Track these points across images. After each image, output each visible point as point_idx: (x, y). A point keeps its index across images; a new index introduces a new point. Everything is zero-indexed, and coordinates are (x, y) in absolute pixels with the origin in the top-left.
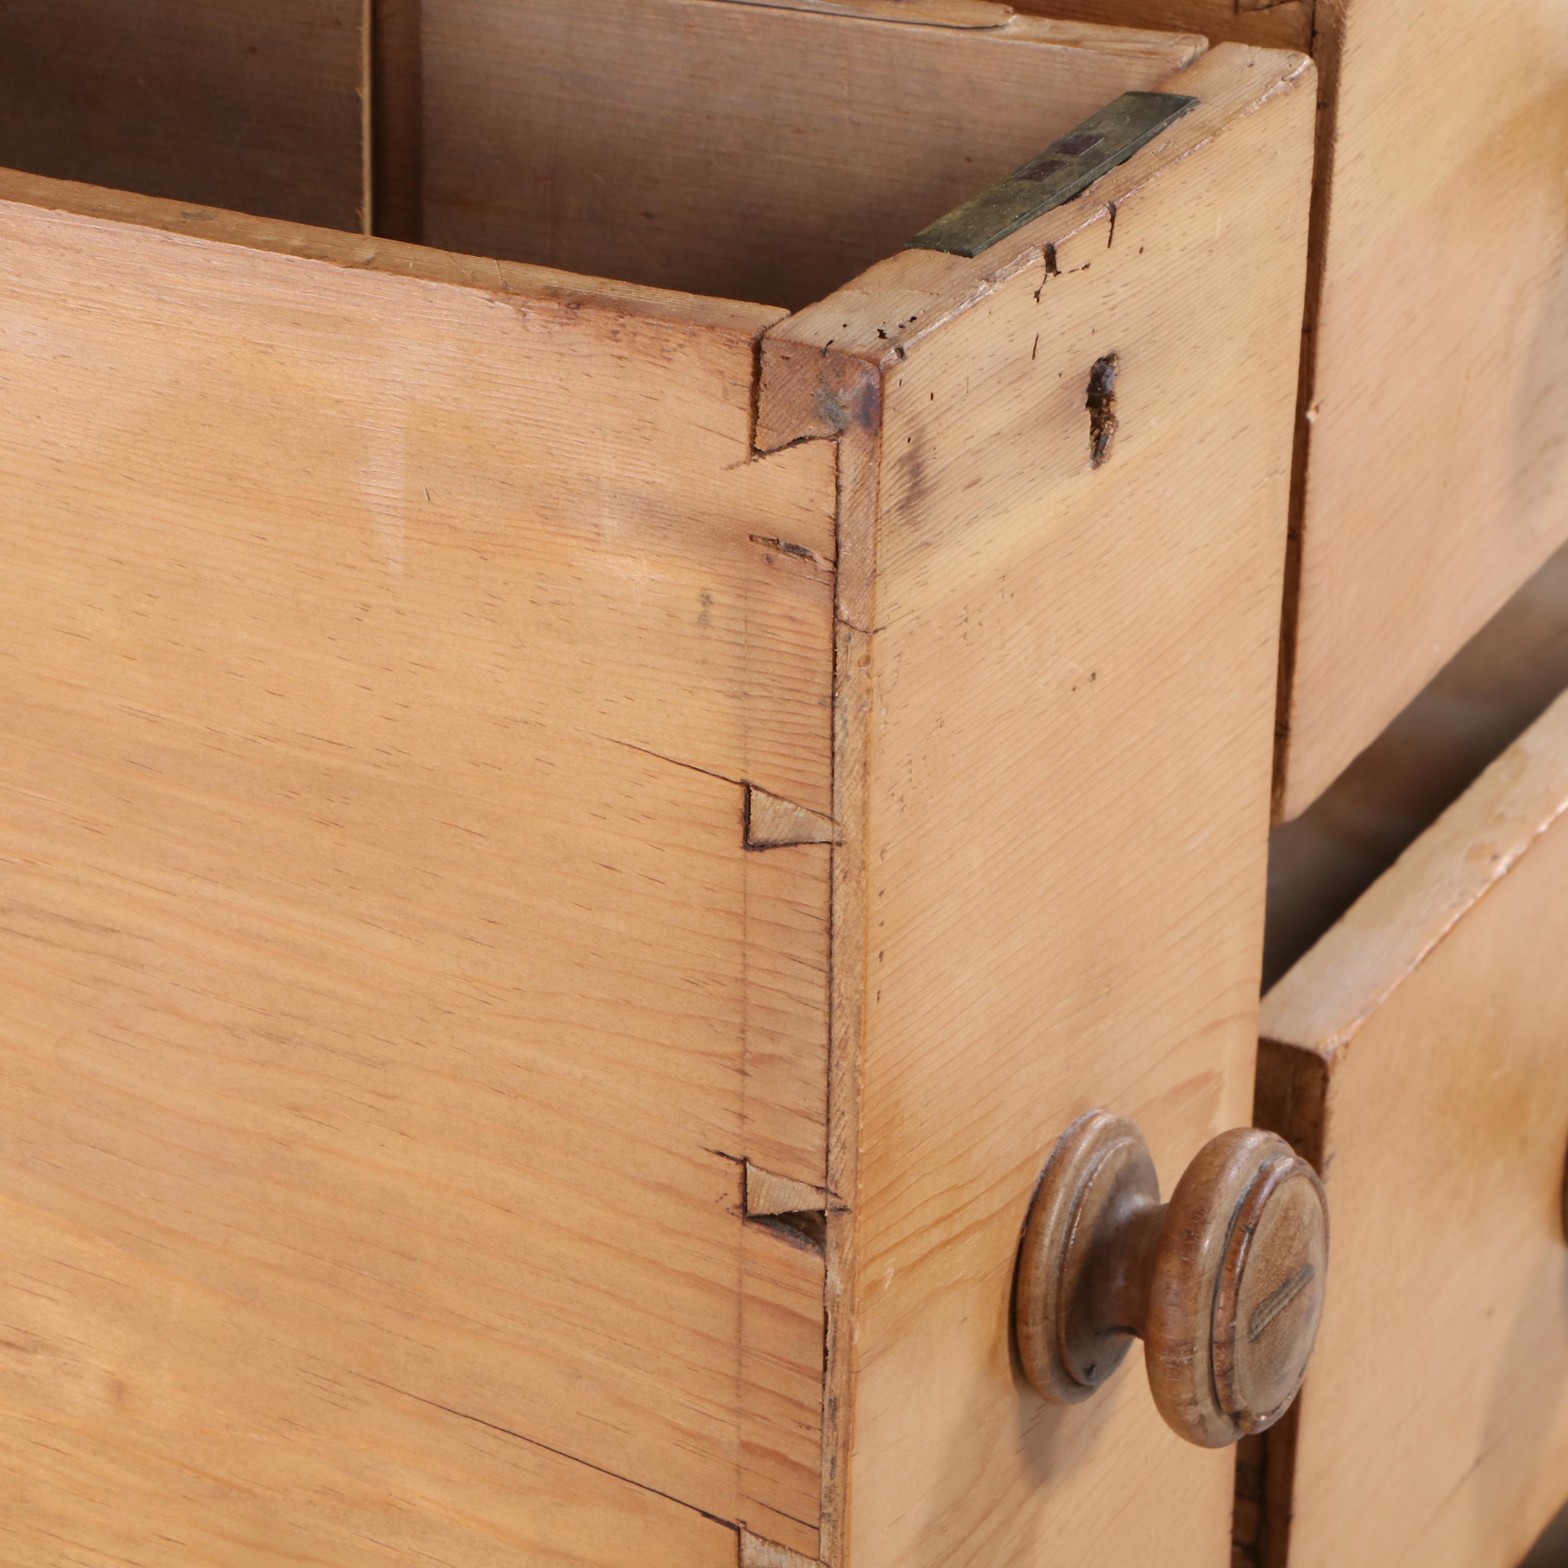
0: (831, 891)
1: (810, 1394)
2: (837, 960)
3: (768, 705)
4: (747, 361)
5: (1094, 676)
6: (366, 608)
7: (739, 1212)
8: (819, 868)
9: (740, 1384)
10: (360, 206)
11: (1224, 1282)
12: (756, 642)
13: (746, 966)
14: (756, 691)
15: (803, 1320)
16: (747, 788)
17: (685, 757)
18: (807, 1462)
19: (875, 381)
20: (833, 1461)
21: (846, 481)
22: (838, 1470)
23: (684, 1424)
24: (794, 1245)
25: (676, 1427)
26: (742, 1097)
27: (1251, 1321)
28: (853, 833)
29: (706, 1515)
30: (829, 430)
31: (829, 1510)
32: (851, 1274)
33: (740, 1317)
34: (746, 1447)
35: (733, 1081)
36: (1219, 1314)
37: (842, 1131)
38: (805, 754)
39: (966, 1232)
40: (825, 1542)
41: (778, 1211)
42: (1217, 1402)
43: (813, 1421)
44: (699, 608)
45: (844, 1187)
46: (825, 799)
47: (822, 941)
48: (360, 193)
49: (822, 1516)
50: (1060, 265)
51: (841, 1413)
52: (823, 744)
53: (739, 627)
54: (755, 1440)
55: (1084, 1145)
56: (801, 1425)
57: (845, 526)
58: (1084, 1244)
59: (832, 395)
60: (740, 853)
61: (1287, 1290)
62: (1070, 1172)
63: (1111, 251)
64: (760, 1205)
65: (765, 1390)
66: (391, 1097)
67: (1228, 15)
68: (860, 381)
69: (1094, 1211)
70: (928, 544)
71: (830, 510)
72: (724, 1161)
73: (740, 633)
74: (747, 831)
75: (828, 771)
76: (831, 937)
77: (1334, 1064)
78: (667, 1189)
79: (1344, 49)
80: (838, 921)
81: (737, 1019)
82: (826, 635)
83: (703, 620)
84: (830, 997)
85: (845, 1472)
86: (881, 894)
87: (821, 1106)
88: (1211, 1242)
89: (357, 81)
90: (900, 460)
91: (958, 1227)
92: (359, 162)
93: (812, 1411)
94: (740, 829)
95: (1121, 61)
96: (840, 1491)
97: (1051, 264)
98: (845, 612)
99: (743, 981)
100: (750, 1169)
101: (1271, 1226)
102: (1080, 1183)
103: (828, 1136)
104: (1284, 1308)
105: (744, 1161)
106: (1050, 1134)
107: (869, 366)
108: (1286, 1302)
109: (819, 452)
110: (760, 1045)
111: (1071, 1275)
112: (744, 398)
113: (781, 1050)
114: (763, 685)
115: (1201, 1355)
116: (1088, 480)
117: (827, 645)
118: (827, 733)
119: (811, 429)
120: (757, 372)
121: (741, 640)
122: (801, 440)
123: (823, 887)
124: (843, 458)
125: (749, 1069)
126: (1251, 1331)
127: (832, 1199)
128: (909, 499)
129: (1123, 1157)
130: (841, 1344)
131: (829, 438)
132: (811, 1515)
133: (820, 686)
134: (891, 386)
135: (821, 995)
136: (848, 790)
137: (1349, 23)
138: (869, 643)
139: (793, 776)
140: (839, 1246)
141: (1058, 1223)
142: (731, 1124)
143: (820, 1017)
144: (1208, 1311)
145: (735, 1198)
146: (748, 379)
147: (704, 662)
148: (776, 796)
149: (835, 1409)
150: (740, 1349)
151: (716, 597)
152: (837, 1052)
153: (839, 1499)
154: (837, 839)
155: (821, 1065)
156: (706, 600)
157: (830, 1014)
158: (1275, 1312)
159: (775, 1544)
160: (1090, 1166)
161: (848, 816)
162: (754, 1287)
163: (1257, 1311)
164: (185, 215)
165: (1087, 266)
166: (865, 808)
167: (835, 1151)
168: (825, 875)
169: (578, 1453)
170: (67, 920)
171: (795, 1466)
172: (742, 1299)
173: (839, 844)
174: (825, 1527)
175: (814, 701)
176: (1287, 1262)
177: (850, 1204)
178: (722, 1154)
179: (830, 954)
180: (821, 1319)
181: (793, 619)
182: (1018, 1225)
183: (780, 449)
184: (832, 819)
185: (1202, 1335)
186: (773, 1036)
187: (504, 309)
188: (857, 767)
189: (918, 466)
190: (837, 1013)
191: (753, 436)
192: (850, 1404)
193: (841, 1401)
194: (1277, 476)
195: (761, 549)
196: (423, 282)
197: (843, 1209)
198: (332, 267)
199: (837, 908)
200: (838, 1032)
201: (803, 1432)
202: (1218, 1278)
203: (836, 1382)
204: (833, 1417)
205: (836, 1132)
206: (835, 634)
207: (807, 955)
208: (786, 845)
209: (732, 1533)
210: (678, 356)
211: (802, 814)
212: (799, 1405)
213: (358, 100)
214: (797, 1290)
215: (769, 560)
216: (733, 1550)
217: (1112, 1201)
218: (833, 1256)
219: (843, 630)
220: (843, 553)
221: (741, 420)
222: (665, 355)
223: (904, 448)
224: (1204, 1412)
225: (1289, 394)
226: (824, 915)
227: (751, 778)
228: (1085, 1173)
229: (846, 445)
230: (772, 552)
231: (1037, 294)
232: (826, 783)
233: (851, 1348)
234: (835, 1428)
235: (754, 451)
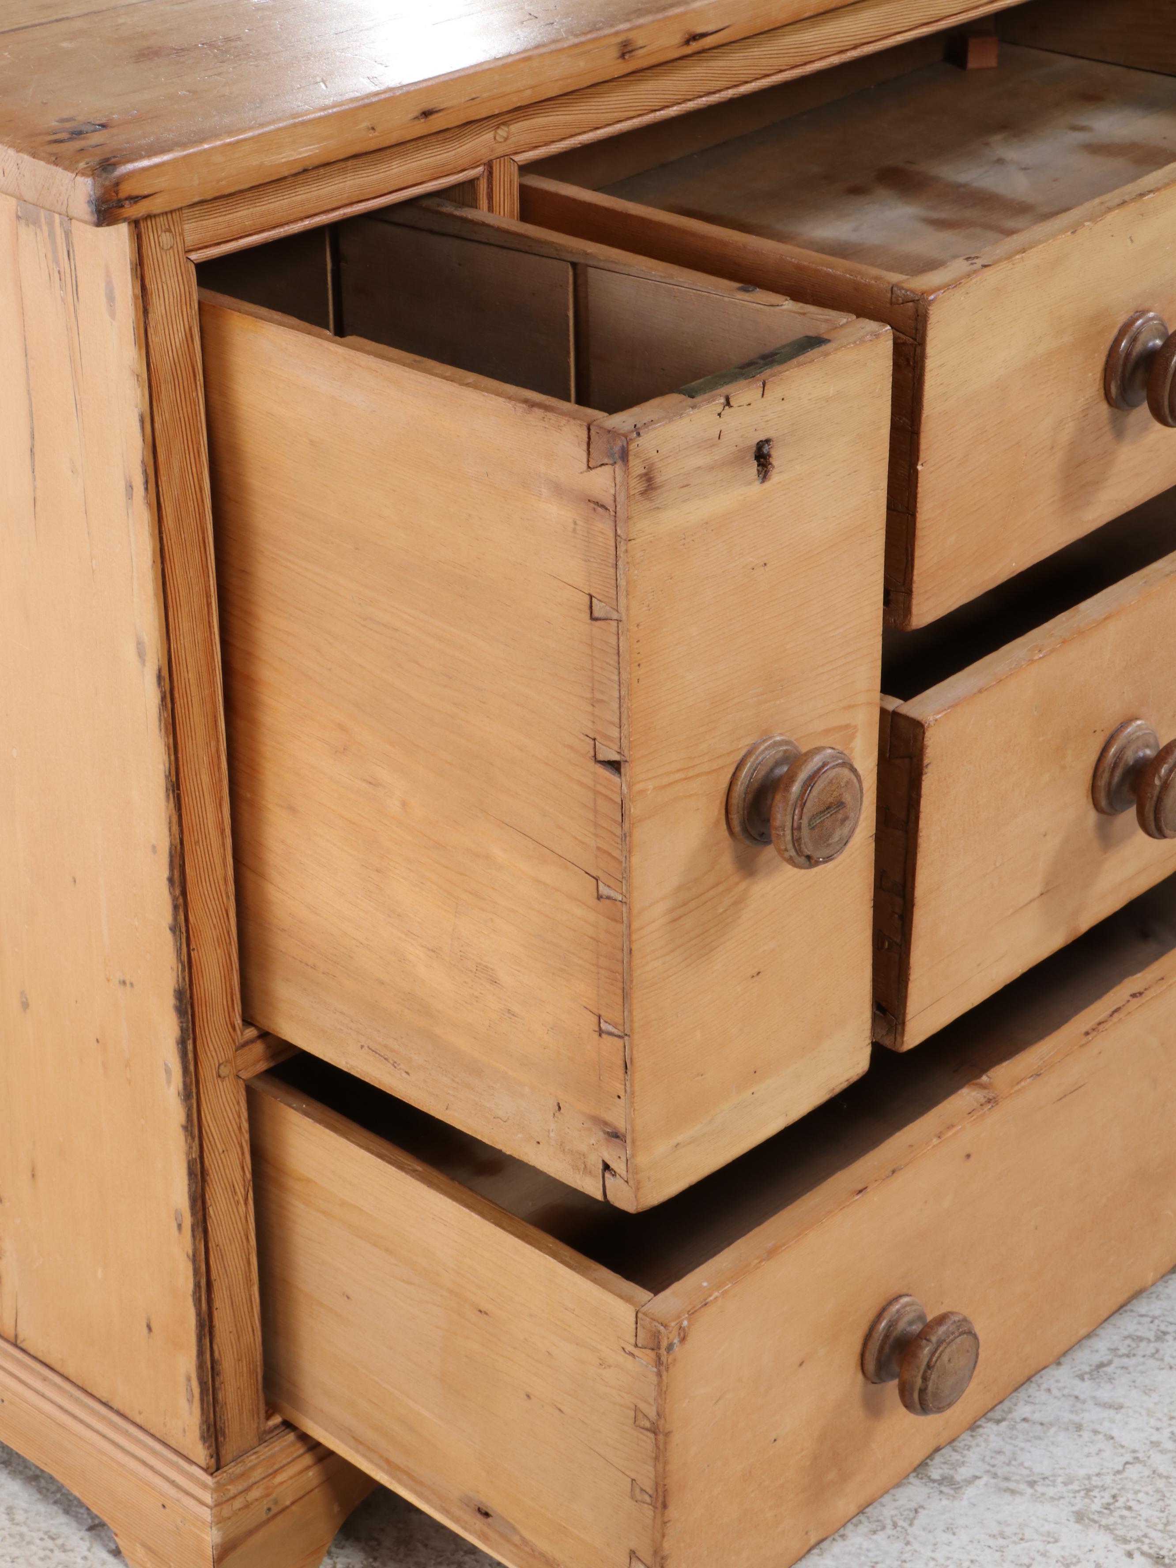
0: (618, 639)
1: (618, 831)
2: (621, 665)
3: (595, 565)
4: (586, 432)
5: (765, 564)
6: (470, 515)
7: (594, 758)
8: (614, 630)
9: (596, 825)
10: (569, 357)
11: (798, 805)
12: (591, 541)
13: (593, 665)
14: (592, 560)
15: (615, 802)
16: (591, 597)
17: (570, 582)
18: (617, 857)
19: (625, 444)
20: (626, 857)
21: (617, 482)
22: (627, 862)
23: (579, 837)
24: (611, 773)
25: (577, 839)
26: (593, 714)
27: (810, 820)
28: (624, 618)
29: (587, 873)
30: (611, 462)
31: (625, 876)
32: (629, 787)
33: (595, 799)
34: (598, 848)
35: (590, 709)
36: (796, 817)
37: (625, 731)
38: (608, 585)
39: (698, 775)
40: (624, 887)
41: (606, 759)
42: (796, 851)
43: (619, 841)
44: (572, 526)
45: (626, 753)
46: (615, 603)
47: (616, 657)
48: (569, 352)
49: (623, 878)
50: (732, 404)
51: (628, 839)
52: (614, 582)
53: (586, 534)
54: (601, 846)
55: (762, 747)
56: (615, 842)
57: (618, 499)
58: (756, 785)
59: (612, 448)
60: (589, 621)
61: (829, 810)
62: (754, 757)
63: (763, 399)
64: (600, 757)
65: (604, 828)
66: (484, 703)
67: (888, 305)
68: (620, 443)
69: (763, 773)
70: (658, 508)
71: (613, 493)
72: (588, 738)
73: (586, 537)
74: (591, 613)
75: (615, 593)
76: (619, 656)
77: (928, 727)
78: (571, 748)
79: (929, 323)
80: (621, 651)
81: (591, 685)
82: (613, 540)
83: (574, 531)
84: (619, 679)
85: (630, 861)
86: (638, 641)
87: (617, 721)
88: (796, 788)
89: (567, 309)
90: (639, 475)
91: (691, 773)
92: (569, 340)
93: (618, 837)
94: (589, 612)
95: (819, 323)
96: (628, 868)
97: (728, 403)
98: (619, 532)
99: (592, 670)
100: (597, 743)
101: (823, 785)
102: (758, 762)
103: (620, 732)
104: (827, 818)
105: (594, 739)
106: (747, 741)
107: (623, 438)
108: (828, 815)
109: (608, 469)
110: (598, 696)
111: (750, 796)
112: (585, 447)
113: (605, 698)
114: (594, 557)
115: (788, 832)
116: (756, 488)
117: (613, 544)
118: (615, 578)
119: (606, 461)
120: (589, 438)
121: (587, 539)
122: (602, 465)
123: (616, 637)
124: (616, 473)
125: (595, 704)
126: (809, 825)
127: (622, 757)
128: (646, 490)
129: (781, 754)
130: (627, 813)
131: (612, 465)
132: (619, 877)
133: (612, 560)
134: (632, 446)
135: (616, 678)
136: (622, 601)
137: (931, 312)
138: (627, 544)
139: (605, 593)
140: (625, 775)
141: (745, 776)
142: (590, 725)
143: (617, 686)
144: (791, 816)
145: (592, 753)
146: (586, 440)
147: (575, 547)
148: (600, 601)
149: (626, 837)
150: (596, 812)
151: (578, 522)
152: (622, 701)
153: (628, 872)
154: (619, 619)
155: (617, 705)
156: (575, 523)
157: (620, 686)
158: (822, 819)
159: (609, 886)
160: (763, 756)
161: (622, 609)
162: (599, 788)
163: (813, 818)
164: (415, 361)
165: (749, 404)
166: (628, 609)
167: (623, 739)
168: (616, 633)
169: (546, 844)
170: (384, 625)
171: (614, 858)
172: (596, 792)
173: (621, 621)
174: (624, 882)
175: (610, 565)
176: (829, 800)
177: (628, 759)
178: (587, 736)
179: (619, 663)
180: (620, 802)
181: (602, 533)
182: (729, 776)
183: (597, 467)
184: (617, 611)
185: (788, 824)
186: (602, 692)
187: (509, 405)
188: (625, 592)
189: (651, 478)
190: (622, 686)
191: (588, 461)
192: (630, 836)
193: (628, 835)
194: (879, 491)
195: (592, 505)
196: (483, 393)
197: (626, 761)
198: (455, 384)
199: (620, 645)
200: (623, 693)
201: (616, 845)
202: (796, 803)
203: (626, 825)
204: (625, 840)
205: (623, 731)
206: (616, 540)
207: (612, 662)
208: (604, 620)
209: (595, 881)
210: (564, 428)
211: (608, 608)
212: (615, 835)
213: (568, 316)
214: (612, 790)
215: (594, 509)
216: (595, 887)
217: (772, 770)
218: (623, 778)
219: (618, 538)
220: (618, 509)
221: (584, 455)
222: (559, 428)
223: (641, 470)
224: (792, 854)
225: (884, 459)
226: (616, 648)
227: (593, 594)
228: (760, 758)
229: (617, 466)
230: (596, 507)
231: (719, 415)
232: (615, 597)
233: (630, 815)
234: (626, 844)
235: (589, 467)
